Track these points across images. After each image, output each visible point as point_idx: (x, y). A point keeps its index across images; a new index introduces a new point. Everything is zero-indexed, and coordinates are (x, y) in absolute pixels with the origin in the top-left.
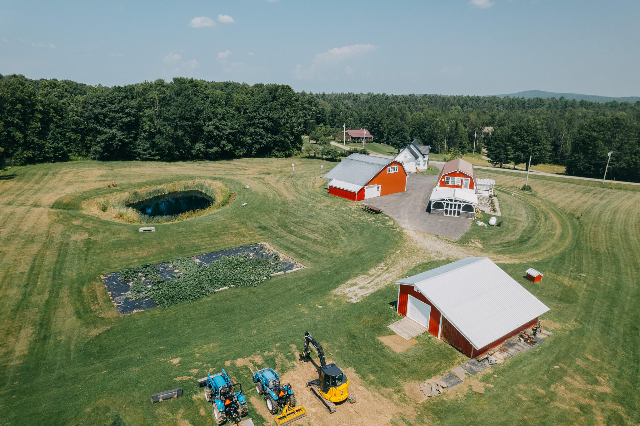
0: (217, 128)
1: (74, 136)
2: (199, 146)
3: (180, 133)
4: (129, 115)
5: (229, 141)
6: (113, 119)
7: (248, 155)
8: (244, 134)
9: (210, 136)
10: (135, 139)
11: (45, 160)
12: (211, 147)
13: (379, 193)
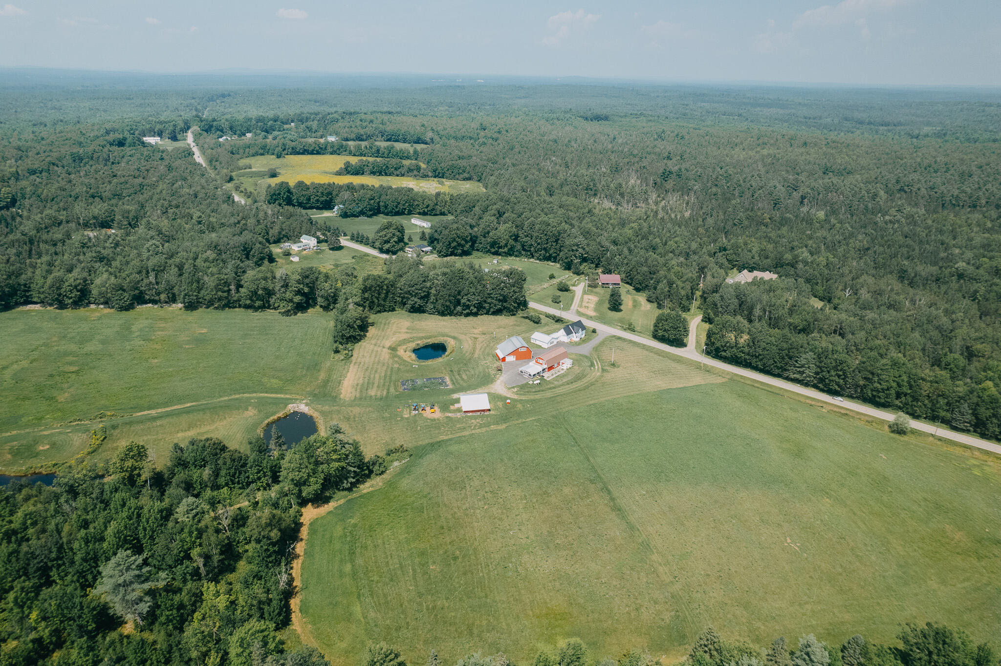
0: (469, 300)
1: (398, 299)
2: (459, 308)
3: (448, 303)
4: (424, 292)
5: (475, 307)
6: (416, 293)
7: (487, 313)
8: (485, 301)
9: (464, 305)
10: (427, 303)
11: (385, 311)
12: (465, 310)
13: (514, 359)
